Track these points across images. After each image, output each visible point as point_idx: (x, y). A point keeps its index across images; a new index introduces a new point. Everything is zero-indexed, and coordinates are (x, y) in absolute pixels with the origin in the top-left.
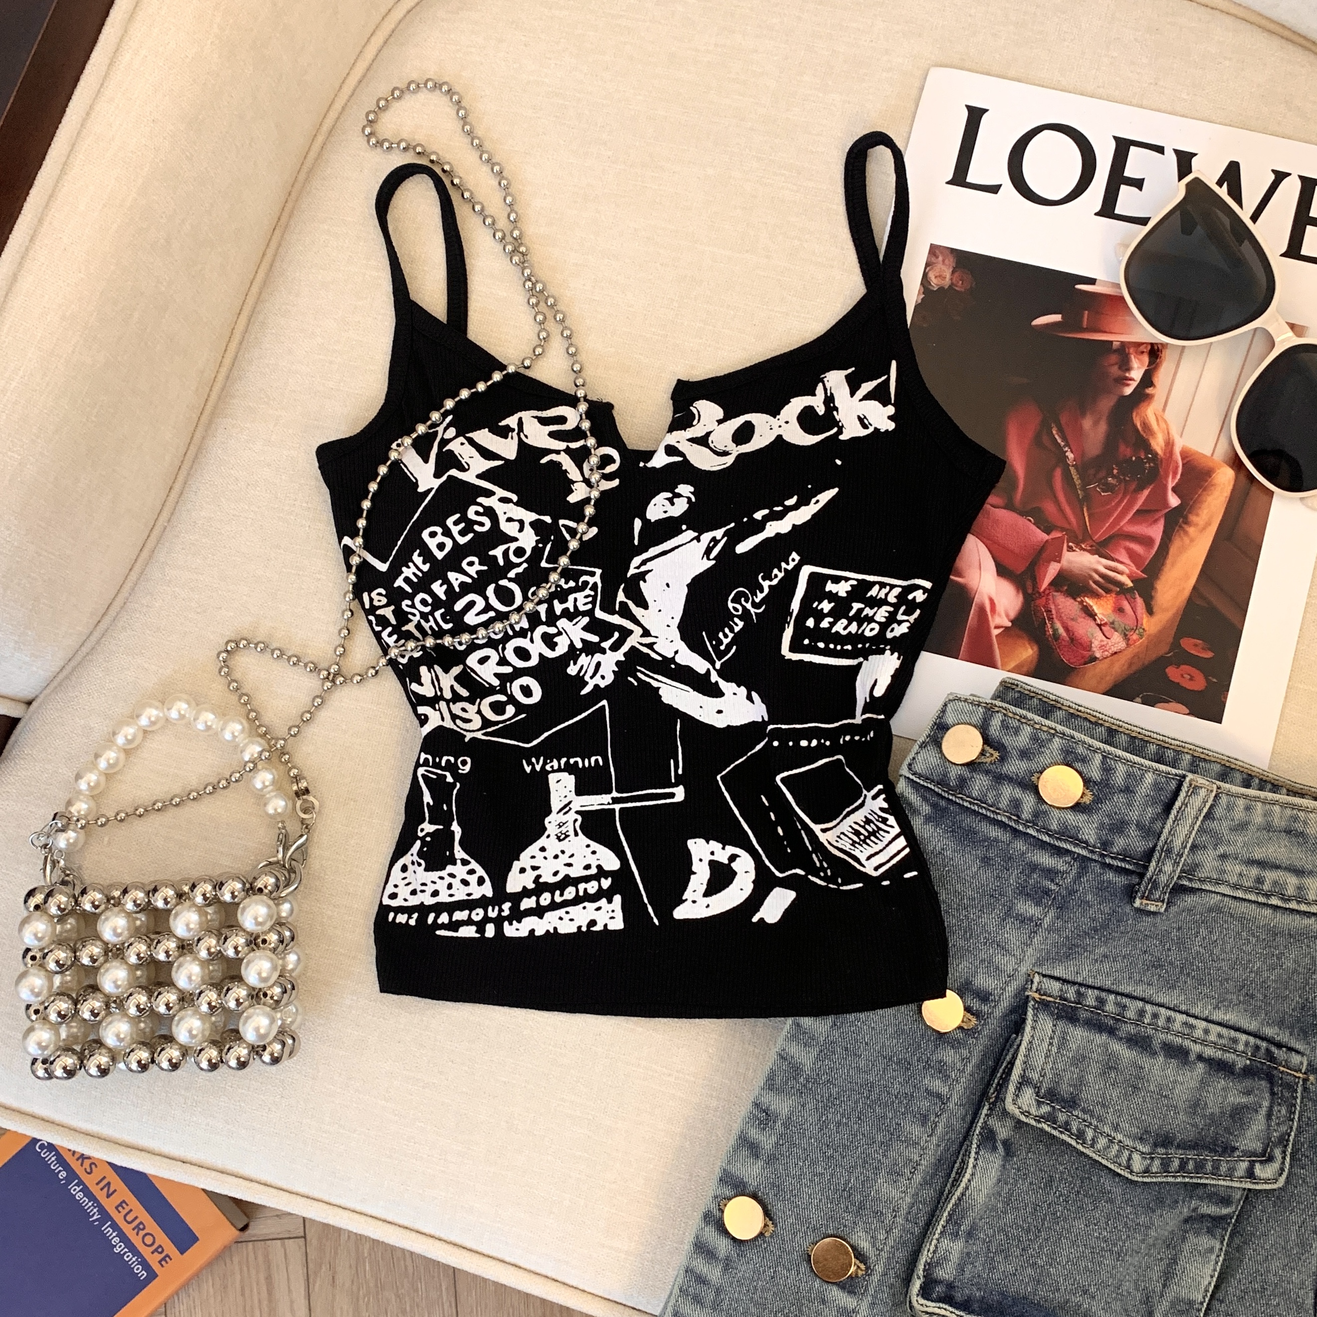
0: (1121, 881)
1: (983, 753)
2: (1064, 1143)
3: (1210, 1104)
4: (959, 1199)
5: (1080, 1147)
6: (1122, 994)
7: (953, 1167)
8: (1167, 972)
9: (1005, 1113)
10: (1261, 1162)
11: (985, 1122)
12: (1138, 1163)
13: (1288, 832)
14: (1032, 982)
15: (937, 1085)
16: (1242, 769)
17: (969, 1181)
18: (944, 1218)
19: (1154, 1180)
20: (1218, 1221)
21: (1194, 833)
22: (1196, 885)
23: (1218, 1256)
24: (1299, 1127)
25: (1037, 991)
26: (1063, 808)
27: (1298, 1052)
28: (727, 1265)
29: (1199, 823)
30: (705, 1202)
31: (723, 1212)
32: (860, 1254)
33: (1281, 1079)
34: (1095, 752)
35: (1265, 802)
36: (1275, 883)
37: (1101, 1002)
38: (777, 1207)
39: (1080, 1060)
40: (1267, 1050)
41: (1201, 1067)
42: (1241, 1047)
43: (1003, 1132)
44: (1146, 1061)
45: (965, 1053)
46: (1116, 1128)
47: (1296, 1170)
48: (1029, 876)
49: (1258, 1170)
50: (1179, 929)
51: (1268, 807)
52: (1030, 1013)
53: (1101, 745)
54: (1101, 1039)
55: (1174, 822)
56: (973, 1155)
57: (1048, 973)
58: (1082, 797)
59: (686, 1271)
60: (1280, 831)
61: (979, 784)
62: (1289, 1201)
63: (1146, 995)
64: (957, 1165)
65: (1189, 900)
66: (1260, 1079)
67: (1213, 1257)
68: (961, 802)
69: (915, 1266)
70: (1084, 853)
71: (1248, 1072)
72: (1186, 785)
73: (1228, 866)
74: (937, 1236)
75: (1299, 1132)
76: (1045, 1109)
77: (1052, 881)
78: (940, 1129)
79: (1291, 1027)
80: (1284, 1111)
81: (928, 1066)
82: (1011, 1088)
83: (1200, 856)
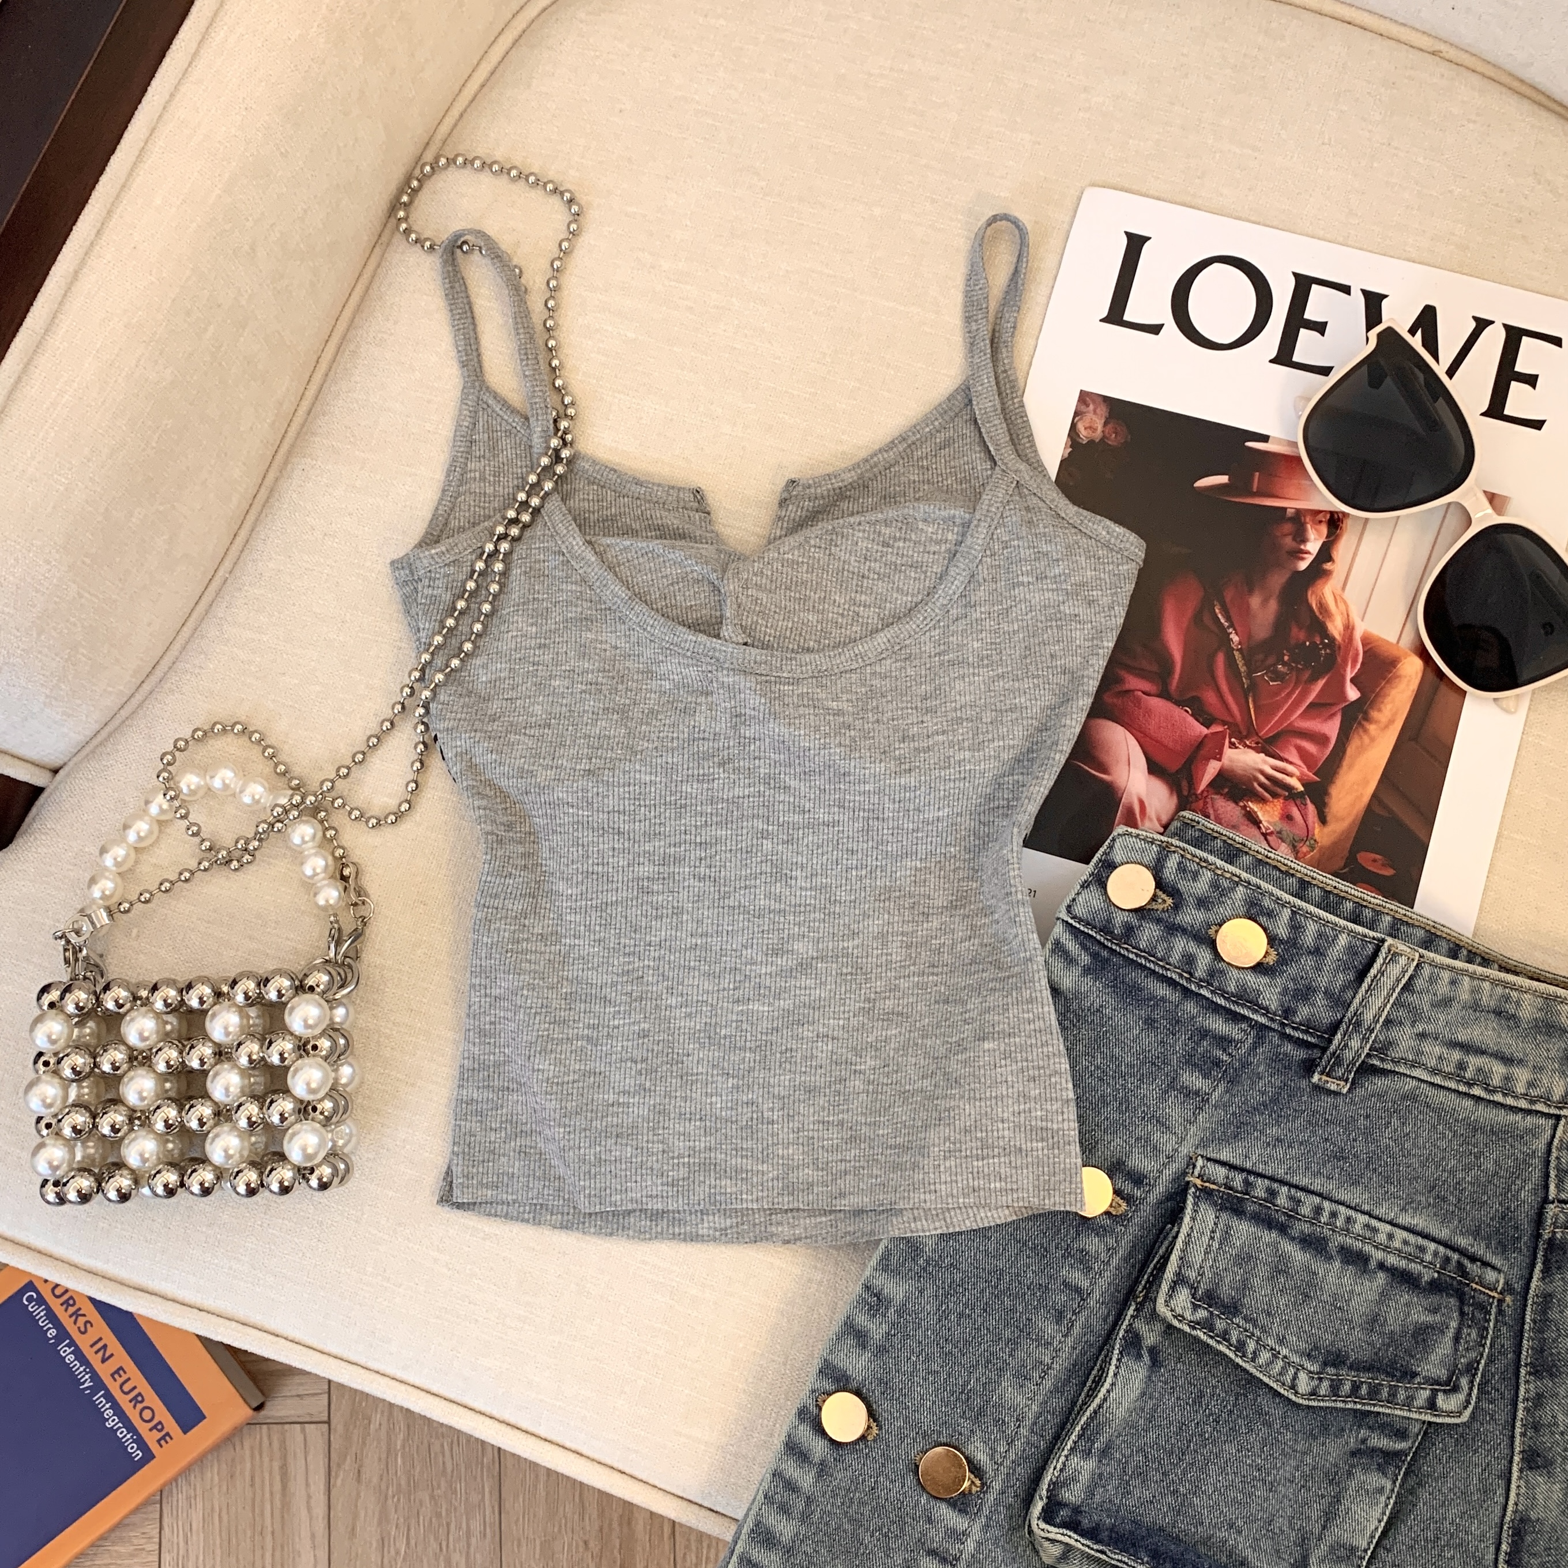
0: (1301, 1054)
1: (1154, 898)
2: (1220, 1353)
3: (1390, 1321)
4: (1095, 1412)
5: (1239, 1360)
6: (1296, 1187)
7: (1089, 1374)
8: (1351, 1165)
9: (1154, 1315)
10: (1445, 1392)
11: (1130, 1325)
12: (1304, 1384)
13: (1498, 1013)
14: (1194, 1166)
15: (1077, 1277)
16: (1448, 937)
17: (1108, 1391)
18: (1076, 1433)
19: (1322, 1404)
20: (1390, 1457)
21: (1389, 1006)
22: (1388, 1066)
23: (1389, 1498)
24: (1491, 1356)
25: (1200, 1176)
26: (1243, 968)
27: (1494, 1268)
28: (822, 1470)
29: (1395, 995)
30: (802, 1396)
31: (820, 1409)
32: (976, 1468)
33: (1473, 1297)
34: (1283, 906)
35: (1472, 976)
36: (1479, 1070)
37: (1272, 1194)
38: (884, 1407)
39: (1244, 1259)
40: (1458, 1262)
41: (1381, 1277)
42: (1428, 1257)
43: (1150, 1337)
44: (1320, 1267)
45: (1111, 1241)
46: (1281, 1341)
47: (1485, 1405)
48: (1198, 1044)
49: (1441, 1400)
50: (1368, 1116)
51: (1476, 982)
52: (1190, 1200)
53: (1292, 899)
54: (1270, 1236)
55: (1367, 992)
56: (1114, 1362)
57: (1213, 1156)
58: (1265, 957)
59: (774, 1475)
60: (1488, 1012)
61: (1148, 933)
62: (1473, 1439)
63: (1325, 1191)
64: (1094, 1372)
65: (1380, 1083)
66: (1449, 1296)
67: (1383, 1499)
68: (1126, 953)
69: (1038, 1485)
70: (1262, 1020)
71: (1436, 1287)
72: (1384, 950)
73: (1427, 1047)
74: (1066, 1452)
75: (1491, 1360)
76: (1202, 1314)
77: (1224, 1050)
78: (1077, 1330)
79: (1488, 1238)
80: (1474, 1334)
81: (1068, 1254)
82: (1165, 1287)
83: (1394, 1033)
